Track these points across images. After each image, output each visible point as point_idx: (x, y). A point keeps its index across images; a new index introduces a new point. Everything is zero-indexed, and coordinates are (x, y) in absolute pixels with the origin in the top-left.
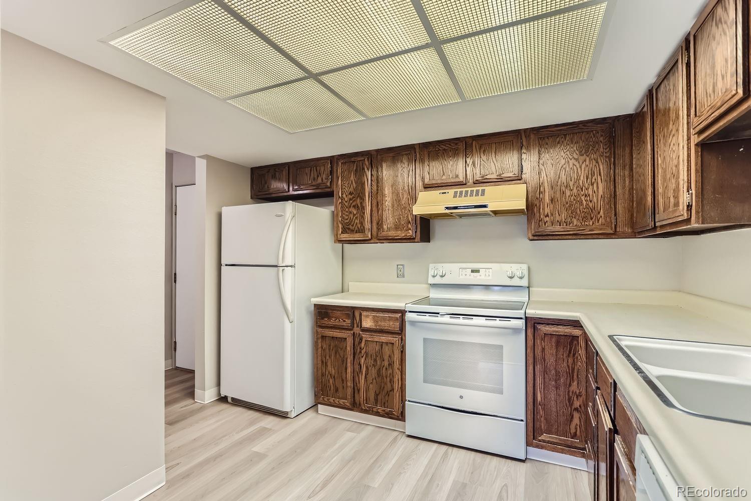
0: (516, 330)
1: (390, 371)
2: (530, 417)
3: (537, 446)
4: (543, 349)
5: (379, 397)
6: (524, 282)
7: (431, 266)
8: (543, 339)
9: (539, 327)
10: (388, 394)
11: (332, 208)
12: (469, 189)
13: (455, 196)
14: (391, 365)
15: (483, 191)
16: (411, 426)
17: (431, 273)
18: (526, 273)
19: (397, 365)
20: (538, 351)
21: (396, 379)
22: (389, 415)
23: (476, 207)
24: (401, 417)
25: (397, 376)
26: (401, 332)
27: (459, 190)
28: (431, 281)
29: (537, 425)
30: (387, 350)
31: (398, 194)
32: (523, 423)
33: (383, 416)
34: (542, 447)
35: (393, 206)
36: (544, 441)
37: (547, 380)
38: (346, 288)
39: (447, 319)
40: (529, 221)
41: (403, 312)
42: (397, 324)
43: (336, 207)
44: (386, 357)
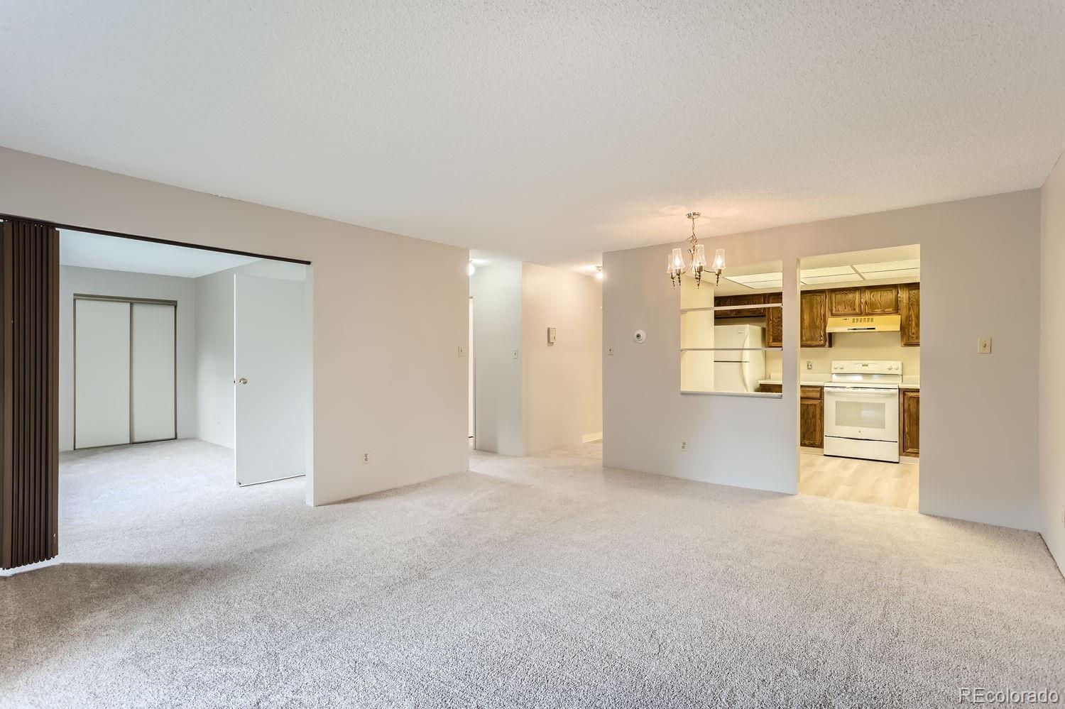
0: (893, 395)
1: (813, 420)
2: (901, 440)
3: (906, 455)
4: (909, 405)
5: (806, 435)
6: (899, 372)
7: (833, 362)
8: (909, 400)
9: (906, 393)
10: (812, 433)
11: (764, 325)
12: (863, 318)
13: (854, 321)
14: (814, 416)
15: (872, 319)
16: (827, 450)
17: (833, 366)
18: (900, 366)
19: (818, 416)
20: (906, 406)
21: (817, 424)
22: (813, 445)
23: (864, 329)
24: (821, 446)
25: (818, 422)
26: (821, 398)
27: (856, 318)
28: (833, 371)
29: (906, 444)
30: (811, 409)
31: (814, 320)
32: (898, 443)
33: (808, 446)
34: (908, 456)
35: (810, 326)
36: (909, 452)
37: (911, 421)
38: (768, 376)
39: (851, 390)
40: (902, 337)
41: (822, 388)
42: (819, 394)
43: (768, 325)
44: (811, 413)
